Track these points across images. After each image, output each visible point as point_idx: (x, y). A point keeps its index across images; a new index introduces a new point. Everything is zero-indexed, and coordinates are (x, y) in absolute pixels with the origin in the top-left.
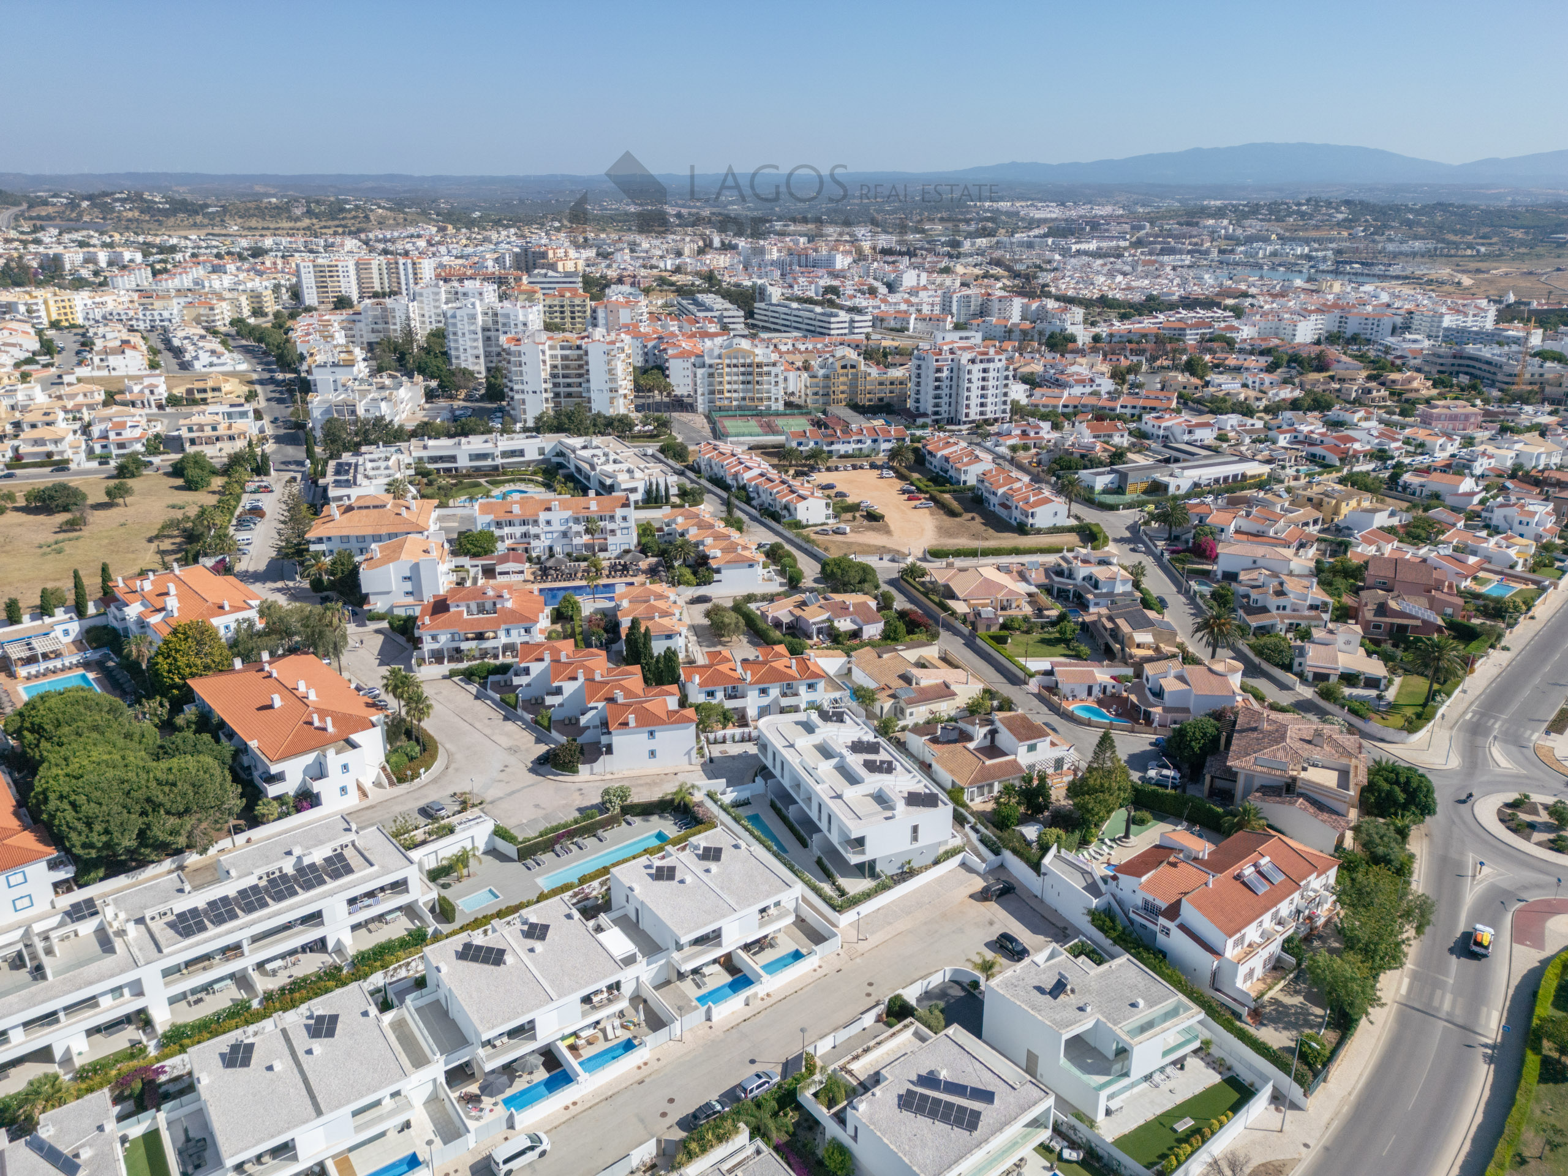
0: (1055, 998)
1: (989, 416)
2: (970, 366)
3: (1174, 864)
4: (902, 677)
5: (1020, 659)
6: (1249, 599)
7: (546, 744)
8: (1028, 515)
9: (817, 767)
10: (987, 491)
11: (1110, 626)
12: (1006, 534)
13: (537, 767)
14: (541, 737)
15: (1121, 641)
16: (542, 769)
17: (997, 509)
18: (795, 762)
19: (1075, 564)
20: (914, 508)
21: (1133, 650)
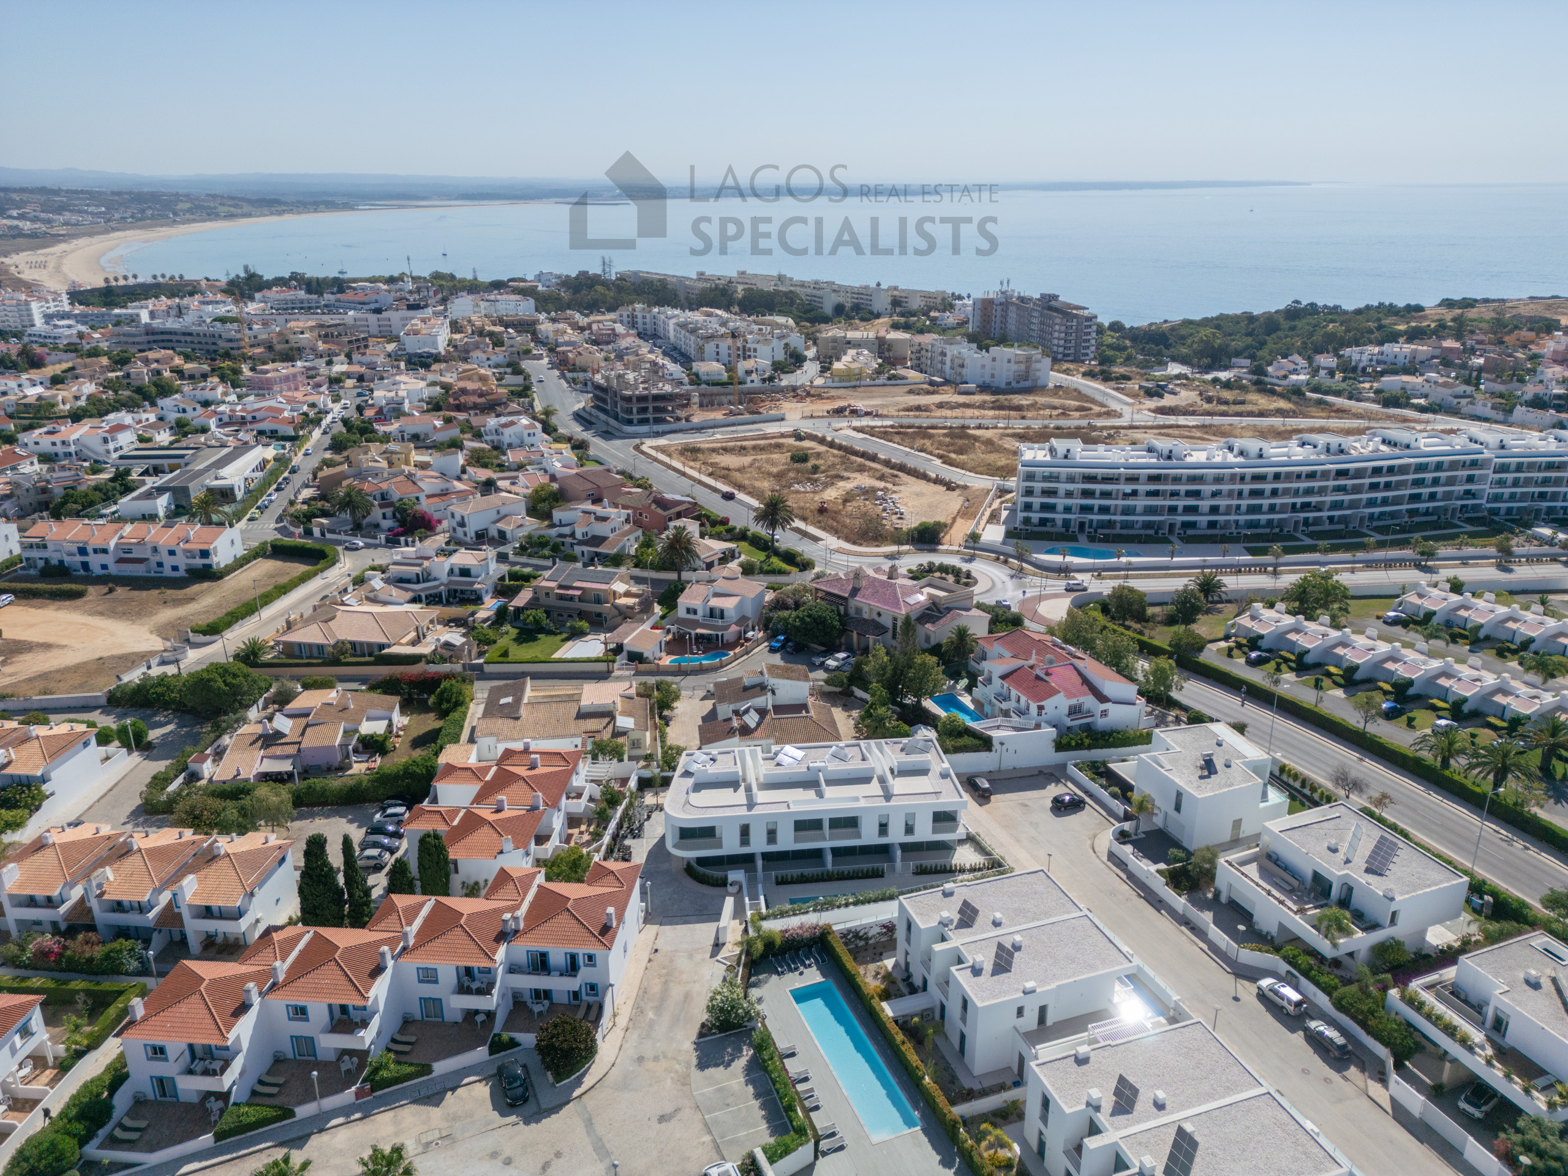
0: (1216, 772)
3: (1047, 674)
4: (582, 715)
5: (557, 655)
6: (573, 535)
7: (453, 1089)
8: (205, 554)
9: (820, 795)
10: (71, 554)
11: (578, 593)
12: (196, 588)
13: (531, 1107)
14: (424, 1093)
15: (598, 600)
16: (546, 1099)
17: (114, 569)
18: (793, 808)
19: (426, 563)
21: (618, 601)
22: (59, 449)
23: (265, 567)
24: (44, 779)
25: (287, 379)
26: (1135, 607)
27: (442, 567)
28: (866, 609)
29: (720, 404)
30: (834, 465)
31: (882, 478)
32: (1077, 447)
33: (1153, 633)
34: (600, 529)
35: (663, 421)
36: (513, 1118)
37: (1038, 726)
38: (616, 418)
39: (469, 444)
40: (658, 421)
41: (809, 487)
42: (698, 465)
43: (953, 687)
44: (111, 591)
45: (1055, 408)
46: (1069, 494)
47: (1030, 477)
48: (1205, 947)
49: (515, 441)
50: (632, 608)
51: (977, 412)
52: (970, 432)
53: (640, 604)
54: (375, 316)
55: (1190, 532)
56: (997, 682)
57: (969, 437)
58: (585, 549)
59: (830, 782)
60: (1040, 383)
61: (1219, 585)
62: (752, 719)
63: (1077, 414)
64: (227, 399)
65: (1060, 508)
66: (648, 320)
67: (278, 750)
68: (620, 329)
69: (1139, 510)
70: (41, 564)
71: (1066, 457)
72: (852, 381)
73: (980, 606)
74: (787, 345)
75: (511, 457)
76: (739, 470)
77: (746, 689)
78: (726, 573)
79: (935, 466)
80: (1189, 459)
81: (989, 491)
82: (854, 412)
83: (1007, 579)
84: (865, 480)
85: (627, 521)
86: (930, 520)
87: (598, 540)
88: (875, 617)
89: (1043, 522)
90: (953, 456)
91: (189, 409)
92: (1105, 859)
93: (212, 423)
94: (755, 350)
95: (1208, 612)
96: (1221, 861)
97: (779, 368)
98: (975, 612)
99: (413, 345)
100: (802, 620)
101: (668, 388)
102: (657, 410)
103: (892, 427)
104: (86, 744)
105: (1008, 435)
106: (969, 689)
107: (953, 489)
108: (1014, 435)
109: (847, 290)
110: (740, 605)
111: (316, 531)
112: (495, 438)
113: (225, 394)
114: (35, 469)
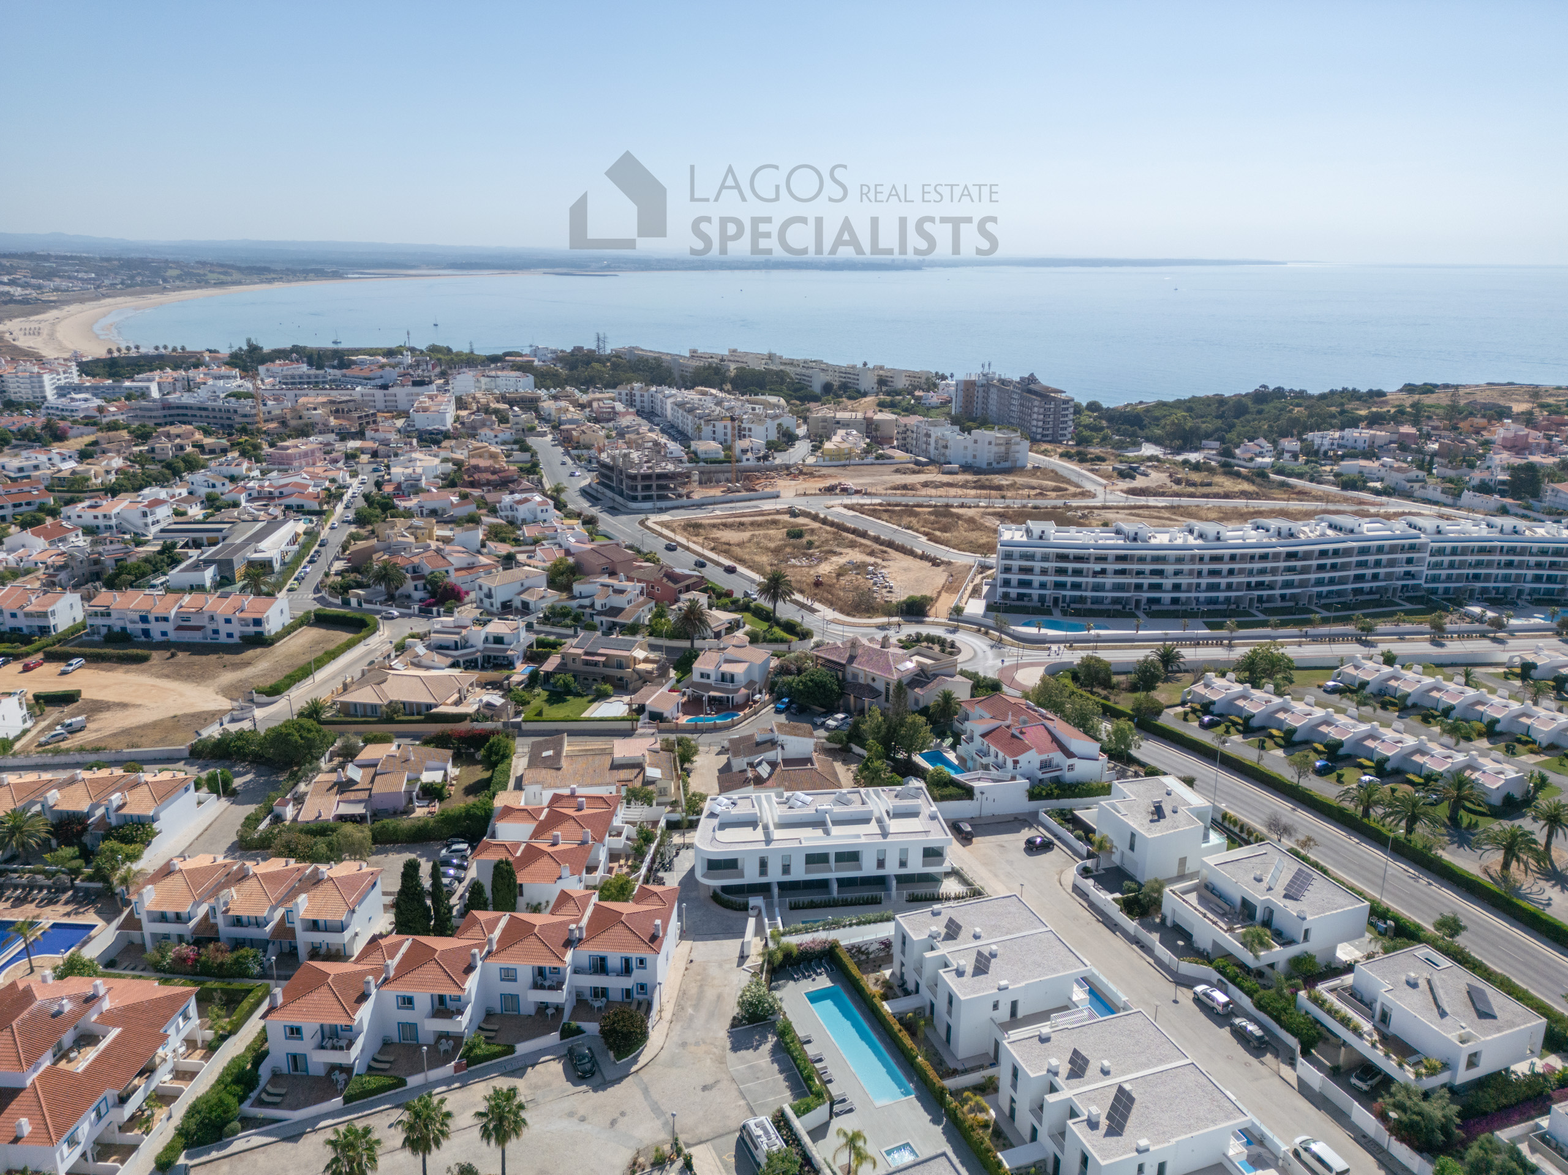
0: (1165, 817)
3: (1022, 733)
4: (615, 767)
5: (585, 715)
6: (592, 606)
7: (533, 1066)
8: (258, 622)
9: (827, 833)
10: (133, 622)
11: (603, 659)
12: (250, 653)
13: (597, 1079)
14: (510, 1067)
15: (620, 666)
16: (610, 1073)
17: (173, 636)
18: (805, 844)
19: (464, 632)
20: (64, 673)
21: (638, 667)
22: (101, 522)
23: (309, 635)
24: (154, 819)
25: (306, 454)
26: (1102, 675)
27: (478, 635)
28: (861, 675)
29: (718, 481)
30: (827, 541)
31: (872, 553)
32: (1051, 529)
33: (1117, 699)
34: (617, 601)
35: (665, 498)
36: (584, 1087)
37: (1013, 778)
38: (621, 494)
39: (485, 519)
40: (661, 498)
41: (805, 562)
42: (700, 539)
43: (940, 745)
44: (173, 655)
45: (1033, 488)
46: (1044, 572)
47: (1008, 556)
48: (1152, 961)
49: (529, 517)
50: (650, 673)
51: (960, 492)
52: (953, 510)
53: (658, 669)
54: (382, 392)
55: (1154, 607)
56: (978, 740)
57: (953, 515)
58: (604, 619)
59: (836, 823)
60: (1019, 464)
61: (1178, 656)
62: (764, 770)
63: (1054, 494)
64: (252, 474)
65: (1036, 584)
66: (646, 399)
67: (352, 796)
68: (620, 407)
69: (1108, 587)
70: (104, 631)
71: (1041, 538)
72: (842, 460)
73: (963, 673)
74: (780, 425)
75: (527, 532)
76: (738, 545)
77: (758, 744)
78: (735, 642)
79: (922, 543)
80: (1153, 541)
81: (971, 567)
82: (845, 491)
83: (987, 649)
84: (856, 556)
85: (642, 593)
86: (918, 594)
87: (616, 611)
88: (870, 682)
89: (1021, 597)
90: (938, 533)
91: (218, 484)
92: (1070, 890)
93: (243, 498)
94: (750, 430)
95: (1167, 680)
96: (1167, 890)
97: (772, 446)
98: (958, 678)
99: (421, 421)
100: (805, 684)
101: (670, 467)
102: (660, 487)
103: (880, 505)
104: (187, 789)
105: (989, 514)
106: (953, 747)
107: (938, 565)
108: (994, 514)
109: (835, 369)
110: (749, 671)
111: (354, 602)
112: (509, 513)
113: (249, 469)
114: (81, 541)
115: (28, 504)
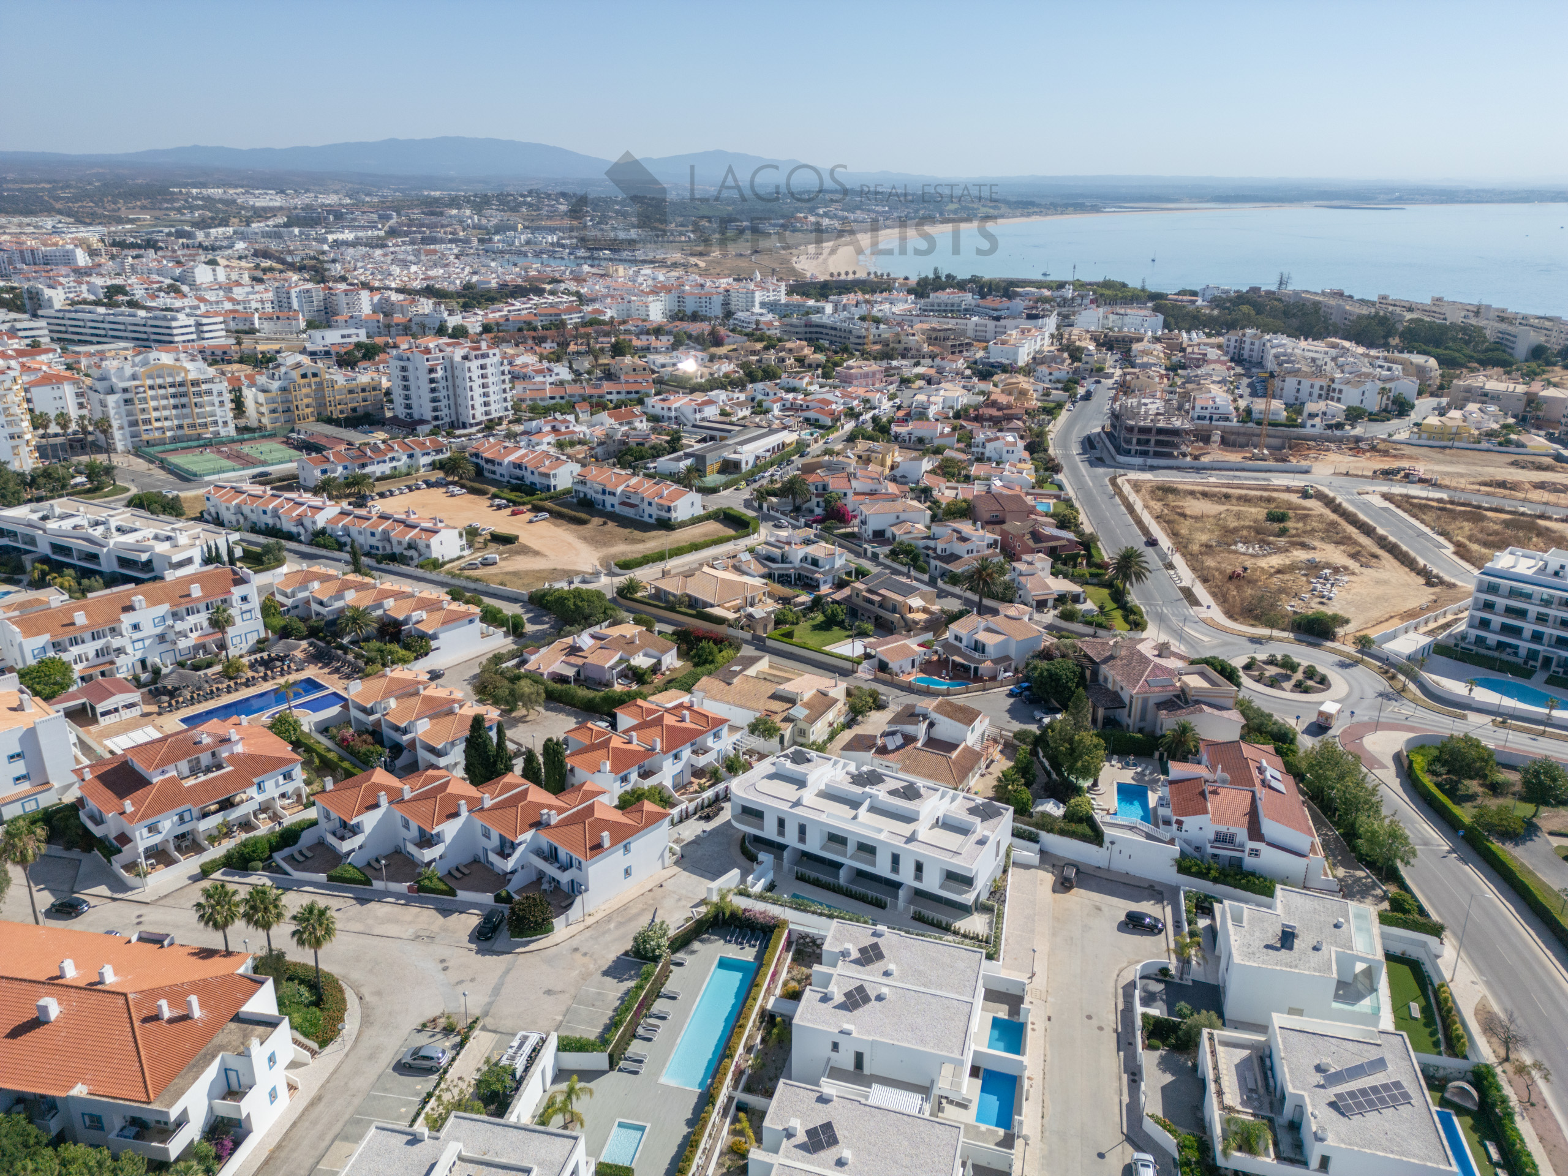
0: (1291, 948)
1: (495, 415)
2: (467, 364)
3: (1215, 792)
4: (775, 697)
5: (827, 648)
6: (935, 550)
7: (461, 913)
8: (669, 509)
9: (857, 817)
10: (597, 492)
11: (877, 598)
12: (654, 533)
13: (486, 945)
14: (445, 907)
15: (894, 610)
16: (498, 945)
17: (618, 509)
18: (832, 821)
19: (787, 547)
20: (531, 522)
21: (910, 616)
22: (665, 413)
23: (713, 528)
24: (434, 637)
25: (866, 376)
27: (798, 552)
28: (1110, 680)
29: (1251, 446)
30: (1313, 530)
31: (1355, 555)
34: (959, 548)
35: (1170, 455)
36: (473, 946)
37: (1172, 842)
38: (1118, 447)
39: (948, 453)
40: (1157, 455)
41: (1253, 550)
42: (1158, 505)
44: (605, 523)
47: (1491, 589)
48: (1127, 1101)
49: (991, 455)
50: (916, 623)
53: (927, 622)
54: (994, 323)
58: (939, 564)
59: (876, 810)
62: (893, 741)
64: (810, 388)
65: (1527, 634)
66: (1256, 347)
67: (573, 660)
68: (1213, 353)
70: (582, 495)
72: (1440, 440)
74: (1384, 390)
75: (974, 469)
76: (1195, 518)
77: (912, 715)
79: (1438, 554)
83: (1369, 695)
84: (1330, 554)
85: (989, 546)
87: (953, 558)
88: (1119, 690)
89: (1502, 647)
90: (1474, 547)
92: (1121, 985)
93: (776, 407)
94: (1340, 391)
96: (1205, 1031)
98: (1232, 715)
99: (997, 354)
101: (1177, 424)
103: (1440, 501)
104: (471, 621)
107: (1431, 585)
110: (1005, 645)
111: (765, 506)
112: (980, 450)
113: (812, 382)
114: (643, 425)
115: (637, 392)
